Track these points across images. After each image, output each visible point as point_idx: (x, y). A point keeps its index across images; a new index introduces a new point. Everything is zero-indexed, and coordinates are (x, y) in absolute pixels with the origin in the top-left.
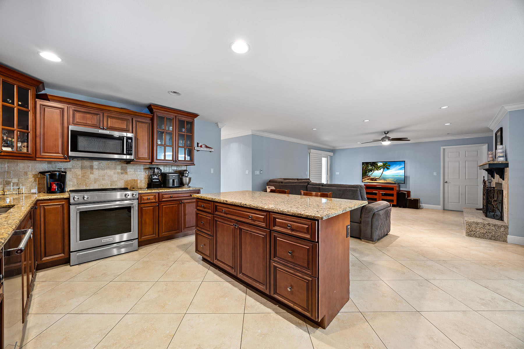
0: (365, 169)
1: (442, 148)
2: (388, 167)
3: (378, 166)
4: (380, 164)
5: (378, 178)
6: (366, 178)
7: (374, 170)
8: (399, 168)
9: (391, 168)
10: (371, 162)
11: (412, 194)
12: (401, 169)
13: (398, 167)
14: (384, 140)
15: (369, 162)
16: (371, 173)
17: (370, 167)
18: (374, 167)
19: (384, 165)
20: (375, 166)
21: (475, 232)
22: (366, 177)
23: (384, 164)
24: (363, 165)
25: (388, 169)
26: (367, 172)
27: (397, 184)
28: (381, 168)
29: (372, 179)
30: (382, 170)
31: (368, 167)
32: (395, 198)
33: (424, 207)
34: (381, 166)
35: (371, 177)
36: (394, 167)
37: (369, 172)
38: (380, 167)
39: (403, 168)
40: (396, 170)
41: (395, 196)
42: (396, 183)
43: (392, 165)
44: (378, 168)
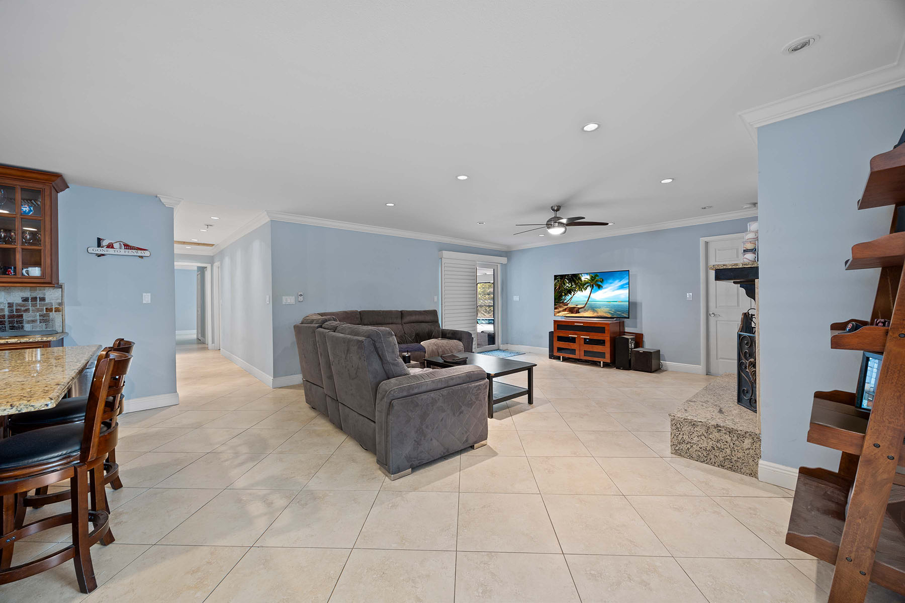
0: (559, 288)
1: (702, 240)
2: (600, 283)
3: (581, 281)
4: (585, 278)
5: (581, 308)
6: (560, 307)
7: (575, 291)
8: (620, 286)
9: (604, 286)
10: (569, 275)
11: (646, 339)
12: (622, 287)
13: (618, 283)
14: (551, 225)
15: (566, 275)
16: (570, 296)
17: (568, 285)
18: (576, 284)
19: (593, 279)
20: (577, 282)
21: (689, 446)
22: (561, 305)
23: (592, 277)
24: (555, 279)
25: (599, 287)
26: (563, 294)
27: (615, 319)
28: (588, 286)
29: (572, 310)
30: (589, 289)
31: (564, 284)
32: (606, 349)
33: (670, 369)
34: (587, 283)
35: (569, 306)
36: (611, 283)
37: (566, 295)
38: (585, 285)
39: (626, 284)
40: (613, 291)
41: (608, 344)
42: (613, 318)
43: (607, 279)
44: (582, 286)
